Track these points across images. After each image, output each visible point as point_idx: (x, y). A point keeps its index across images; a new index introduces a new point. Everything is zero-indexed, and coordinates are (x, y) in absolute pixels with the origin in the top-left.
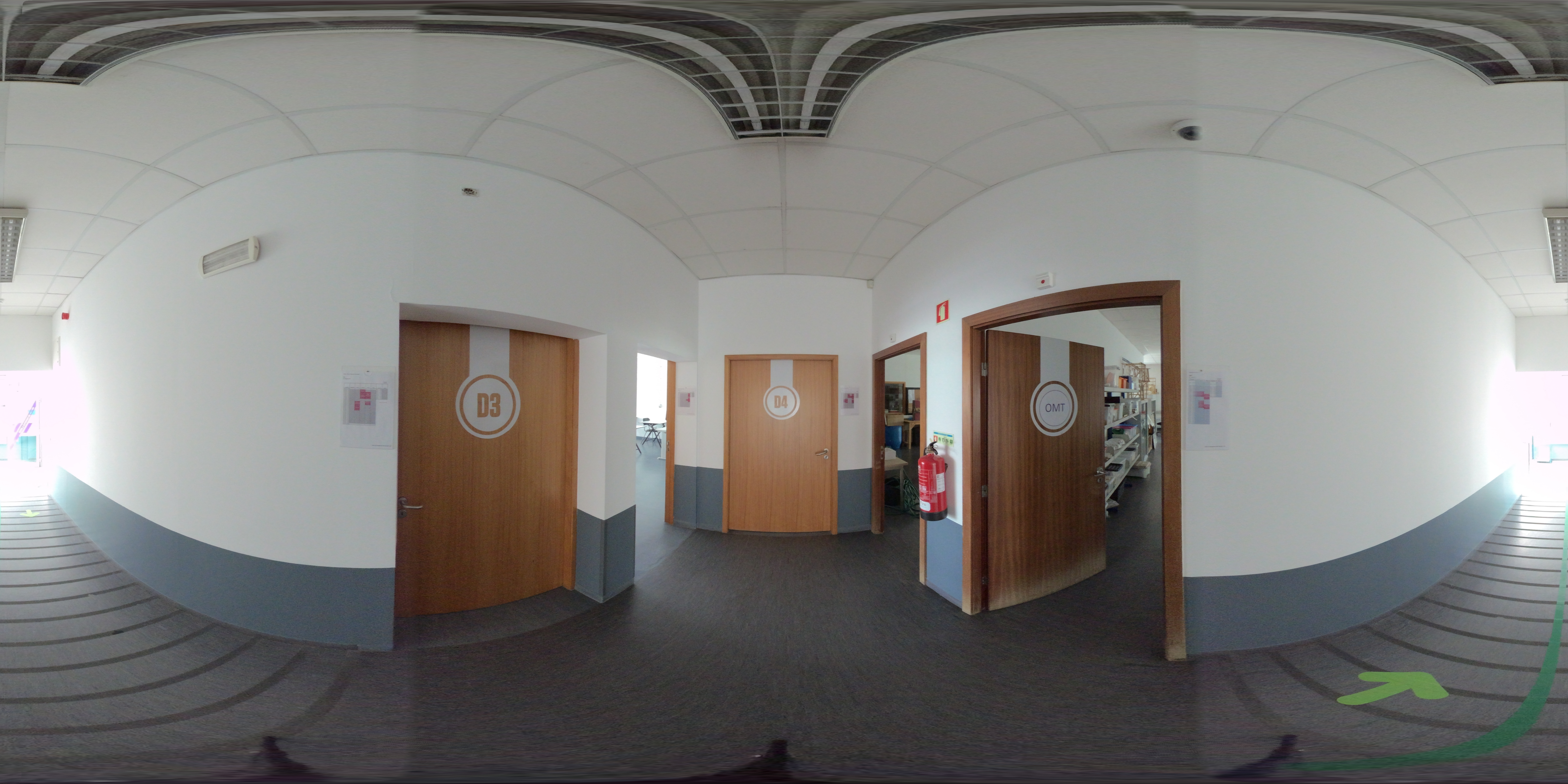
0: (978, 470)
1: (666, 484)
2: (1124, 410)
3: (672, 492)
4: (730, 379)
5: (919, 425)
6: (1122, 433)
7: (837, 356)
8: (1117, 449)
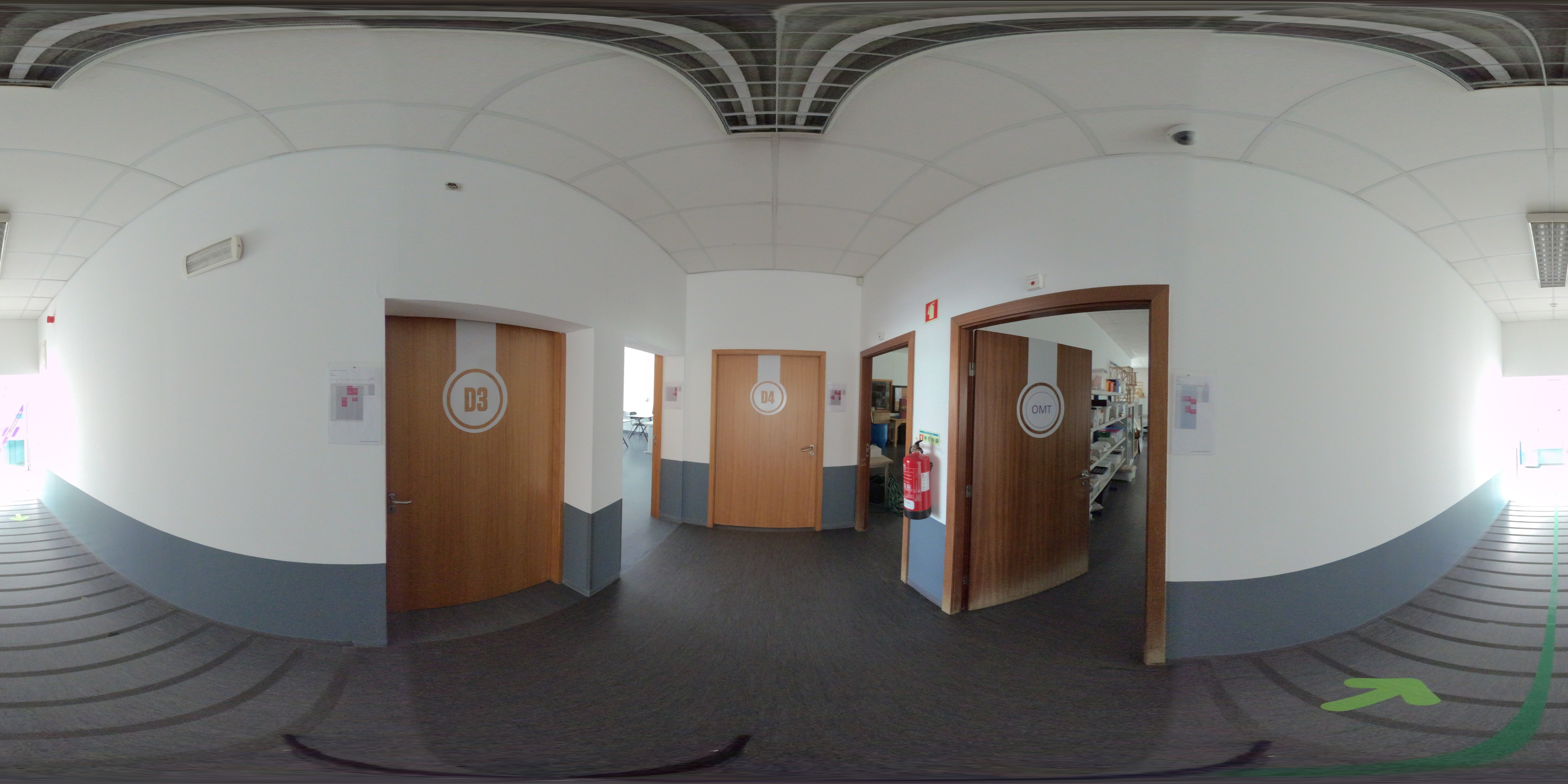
0: (963, 469)
1: (653, 478)
2: (1110, 414)
3: (658, 486)
4: (718, 374)
5: (905, 423)
6: (1108, 436)
7: (825, 352)
8: (1102, 452)
